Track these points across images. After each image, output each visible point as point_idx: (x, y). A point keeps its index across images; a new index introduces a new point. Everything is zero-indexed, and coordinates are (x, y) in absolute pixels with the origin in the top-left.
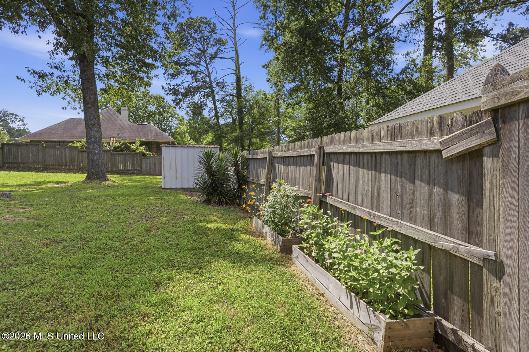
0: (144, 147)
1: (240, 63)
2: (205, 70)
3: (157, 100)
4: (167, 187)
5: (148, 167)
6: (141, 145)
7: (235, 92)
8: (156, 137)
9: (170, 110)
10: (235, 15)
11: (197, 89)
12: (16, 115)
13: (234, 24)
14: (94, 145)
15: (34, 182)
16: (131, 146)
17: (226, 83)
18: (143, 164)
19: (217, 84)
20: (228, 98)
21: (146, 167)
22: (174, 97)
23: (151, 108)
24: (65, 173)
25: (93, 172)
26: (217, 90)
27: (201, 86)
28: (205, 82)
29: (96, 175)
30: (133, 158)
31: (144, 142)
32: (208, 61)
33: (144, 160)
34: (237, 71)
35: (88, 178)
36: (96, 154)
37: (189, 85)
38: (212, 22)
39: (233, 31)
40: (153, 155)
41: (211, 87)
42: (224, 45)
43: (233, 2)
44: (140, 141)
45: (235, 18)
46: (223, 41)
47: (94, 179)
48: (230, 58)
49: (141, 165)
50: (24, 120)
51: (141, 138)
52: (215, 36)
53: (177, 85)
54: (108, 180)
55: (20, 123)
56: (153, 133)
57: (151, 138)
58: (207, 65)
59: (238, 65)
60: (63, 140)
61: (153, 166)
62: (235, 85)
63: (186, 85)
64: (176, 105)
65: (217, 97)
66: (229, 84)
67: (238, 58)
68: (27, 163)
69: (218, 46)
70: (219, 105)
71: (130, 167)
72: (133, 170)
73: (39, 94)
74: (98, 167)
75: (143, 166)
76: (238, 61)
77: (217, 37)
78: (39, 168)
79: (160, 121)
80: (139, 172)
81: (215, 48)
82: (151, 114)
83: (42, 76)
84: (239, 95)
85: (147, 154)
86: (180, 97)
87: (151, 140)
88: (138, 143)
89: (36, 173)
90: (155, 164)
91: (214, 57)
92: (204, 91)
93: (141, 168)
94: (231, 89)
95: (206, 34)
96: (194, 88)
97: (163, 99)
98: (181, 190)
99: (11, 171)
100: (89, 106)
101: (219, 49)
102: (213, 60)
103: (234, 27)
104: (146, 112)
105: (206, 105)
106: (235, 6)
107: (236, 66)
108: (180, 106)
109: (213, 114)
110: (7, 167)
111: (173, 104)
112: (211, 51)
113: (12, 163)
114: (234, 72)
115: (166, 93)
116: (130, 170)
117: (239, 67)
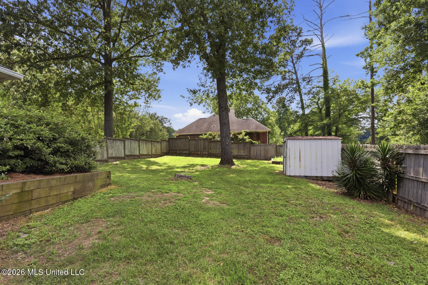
0: (248, 136)
1: (327, 57)
2: (292, 69)
3: (254, 99)
4: (291, 175)
5: (255, 153)
6: (246, 135)
7: (321, 84)
8: (256, 128)
9: (263, 106)
10: (322, 14)
11: (285, 86)
12: (167, 119)
13: (321, 23)
14: (225, 138)
15: (189, 164)
16: (239, 136)
17: (312, 77)
18: (251, 150)
19: (304, 80)
20: (314, 90)
21: (254, 152)
22: (267, 95)
23: (249, 106)
24: (201, 157)
25: (224, 158)
26: (303, 84)
27: (289, 83)
28: (292, 79)
29: (227, 161)
30: (245, 146)
31: (248, 132)
32: (294, 62)
33: (252, 148)
34: (324, 65)
35: (221, 163)
36: (227, 145)
37: (279, 84)
38: (298, 27)
39: (320, 30)
40: (259, 143)
41: (298, 83)
42: (310, 44)
43: (320, 4)
44: (245, 132)
45: (322, 18)
46: (309, 41)
47: (226, 164)
48: (317, 55)
49: (250, 151)
50: (171, 121)
51: (246, 130)
52: (300, 39)
53: (269, 85)
54: (234, 165)
55: (169, 123)
56: (254, 125)
57: (253, 129)
58: (294, 65)
59: (326, 59)
60: (196, 133)
61: (259, 152)
62: (322, 78)
63: (276, 84)
64: (268, 101)
65: (304, 91)
66: (316, 78)
67: (325, 53)
68: (180, 150)
69: (304, 46)
70: (305, 97)
71: (242, 153)
72: (244, 155)
73: (191, 105)
74: (228, 155)
75: (251, 152)
76: (325, 55)
77: (303, 38)
78: (186, 153)
79: (256, 115)
80: (249, 157)
81: (302, 49)
82: (249, 110)
83: (194, 92)
84: (326, 86)
85: (255, 143)
86: (271, 94)
87: (253, 131)
88: (244, 133)
89: (186, 157)
90: (261, 151)
91: (300, 56)
92: (292, 86)
93: (250, 154)
94: (318, 82)
95: (293, 38)
96: (284, 86)
97: (258, 97)
98: (304, 178)
99: (173, 155)
100: (223, 109)
101: (304, 49)
102: (299, 59)
103: (321, 26)
104: (246, 109)
105: (294, 99)
106: (321, 7)
107: (323, 60)
108: (272, 102)
109: (300, 106)
110: (171, 153)
111: (265, 101)
112: (298, 51)
113: (173, 150)
114: (322, 66)
115: (261, 92)
116: (242, 155)
117: (326, 60)
